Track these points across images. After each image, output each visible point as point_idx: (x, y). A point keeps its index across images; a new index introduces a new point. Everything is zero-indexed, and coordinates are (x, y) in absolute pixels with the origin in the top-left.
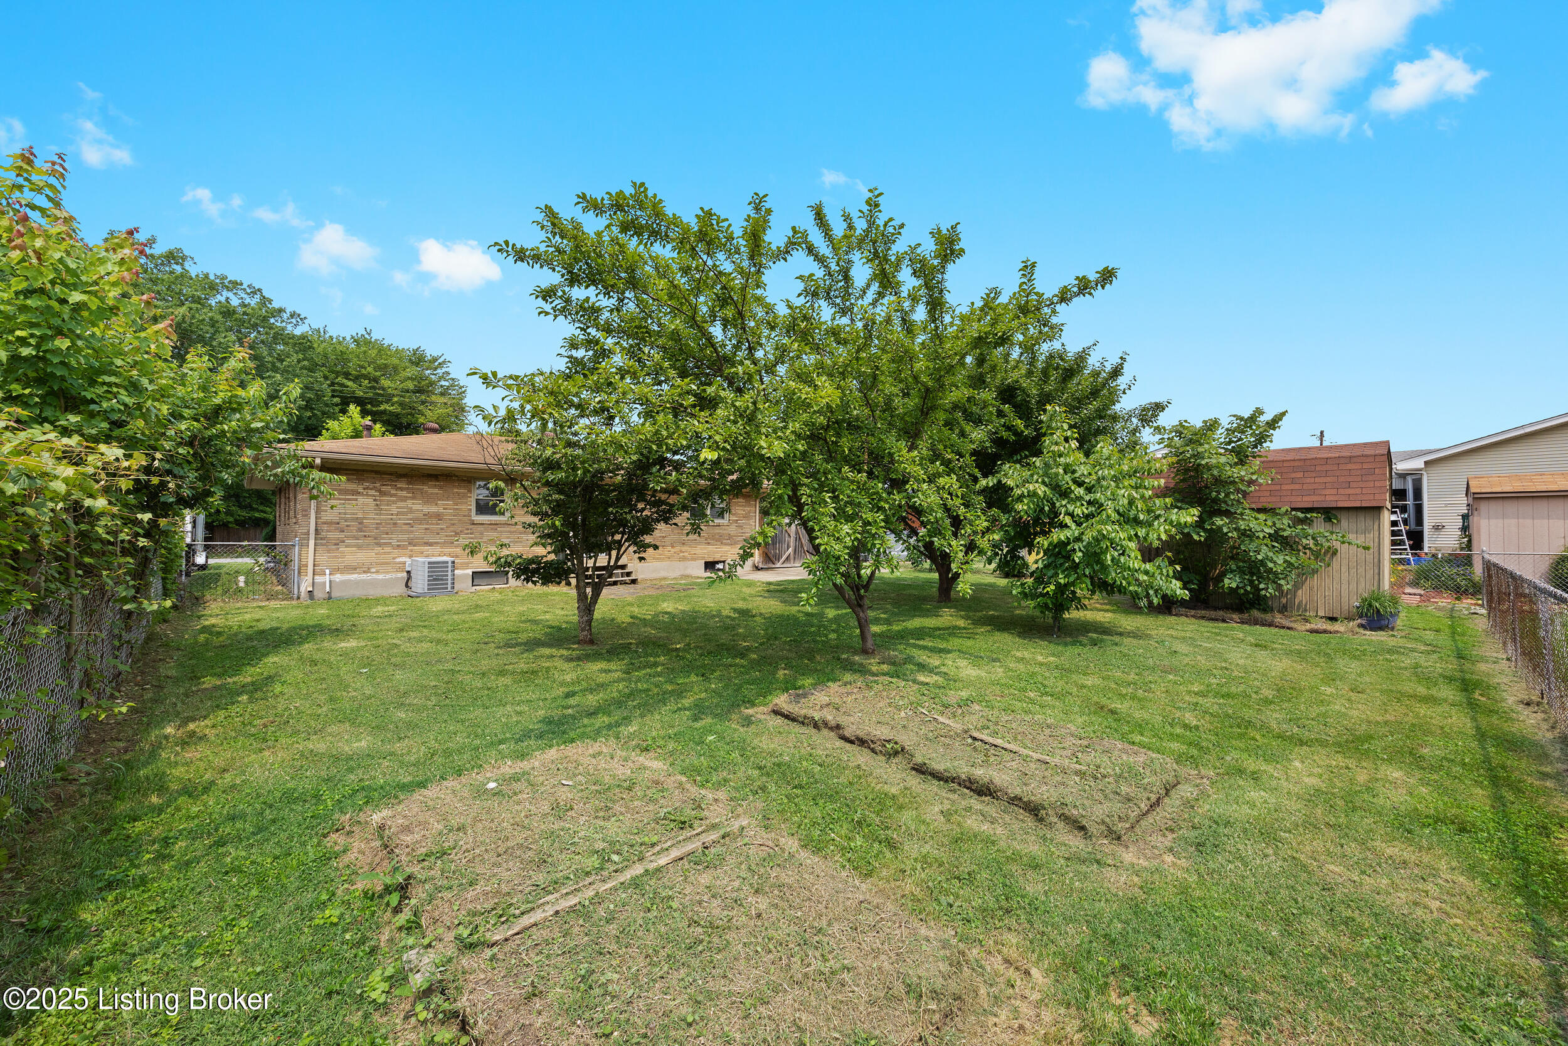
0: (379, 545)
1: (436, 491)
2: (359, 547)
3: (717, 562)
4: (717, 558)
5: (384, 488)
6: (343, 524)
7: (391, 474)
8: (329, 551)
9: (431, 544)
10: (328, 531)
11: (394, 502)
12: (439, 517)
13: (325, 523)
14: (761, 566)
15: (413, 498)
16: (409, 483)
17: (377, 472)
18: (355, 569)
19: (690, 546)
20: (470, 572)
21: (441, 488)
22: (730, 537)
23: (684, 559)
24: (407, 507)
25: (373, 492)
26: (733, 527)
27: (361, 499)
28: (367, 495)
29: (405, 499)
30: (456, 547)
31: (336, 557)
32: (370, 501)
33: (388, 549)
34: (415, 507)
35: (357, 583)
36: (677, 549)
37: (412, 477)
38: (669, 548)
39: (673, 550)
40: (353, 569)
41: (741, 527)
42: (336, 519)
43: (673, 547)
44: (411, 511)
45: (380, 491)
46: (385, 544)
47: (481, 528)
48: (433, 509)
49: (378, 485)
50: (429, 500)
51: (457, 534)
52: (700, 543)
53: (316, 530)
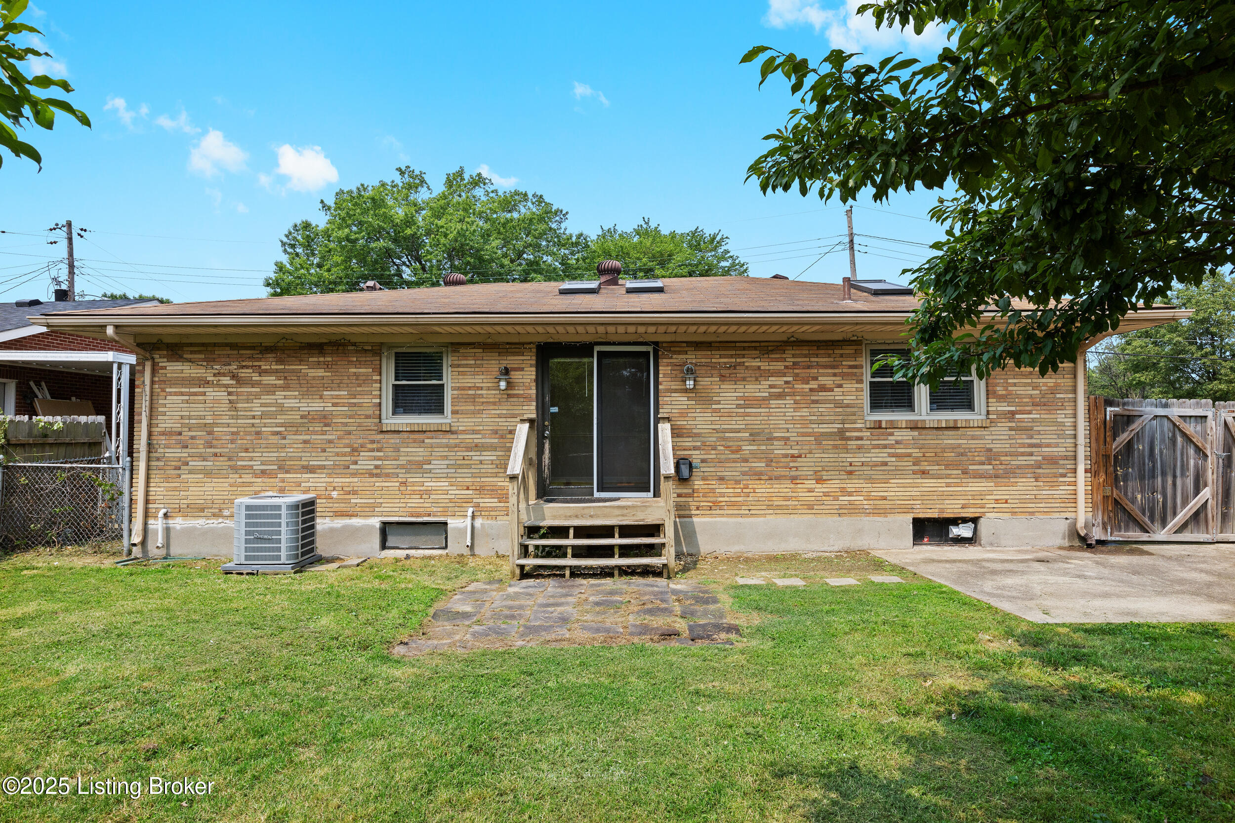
0: (235, 469)
1: (320, 373)
2: (208, 473)
3: (955, 521)
4: (951, 509)
5: (245, 373)
6: (187, 434)
7: (253, 348)
8: (167, 479)
9: (311, 470)
10: (167, 446)
11: (257, 396)
12: (325, 419)
13: (163, 434)
14: (1097, 534)
15: (286, 387)
16: (280, 361)
17: (233, 346)
18: (202, 510)
19: (870, 479)
20: (375, 522)
21: (327, 366)
22: (990, 456)
23: (852, 510)
24: (276, 404)
25: (226, 380)
26: (1002, 429)
27: (212, 393)
28: (219, 385)
29: (271, 390)
30: (354, 475)
31: (175, 489)
32: (222, 394)
33: (248, 478)
34: (290, 403)
35: (205, 533)
36: (833, 485)
37: (283, 350)
38: (810, 484)
39: (820, 488)
40: (199, 510)
41: (1027, 430)
42: (177, 427)
43: (819, 480)
44: (282, 409)
45: (234, 377)
46: (244, 467)
47: (394, 439)
48: (316, 406)
49: (233, 367)
50: (310, 389)
51: (354, 450)
52: (898, 472)
53: (149, 445)
